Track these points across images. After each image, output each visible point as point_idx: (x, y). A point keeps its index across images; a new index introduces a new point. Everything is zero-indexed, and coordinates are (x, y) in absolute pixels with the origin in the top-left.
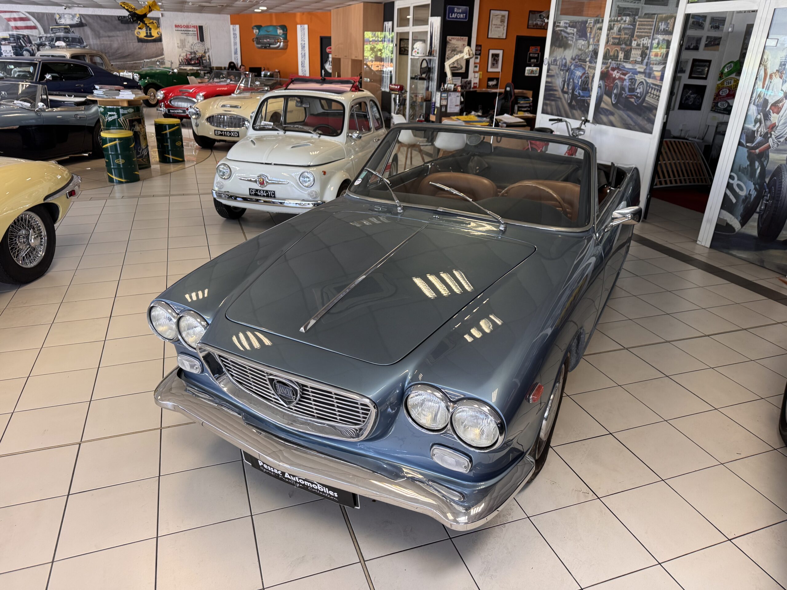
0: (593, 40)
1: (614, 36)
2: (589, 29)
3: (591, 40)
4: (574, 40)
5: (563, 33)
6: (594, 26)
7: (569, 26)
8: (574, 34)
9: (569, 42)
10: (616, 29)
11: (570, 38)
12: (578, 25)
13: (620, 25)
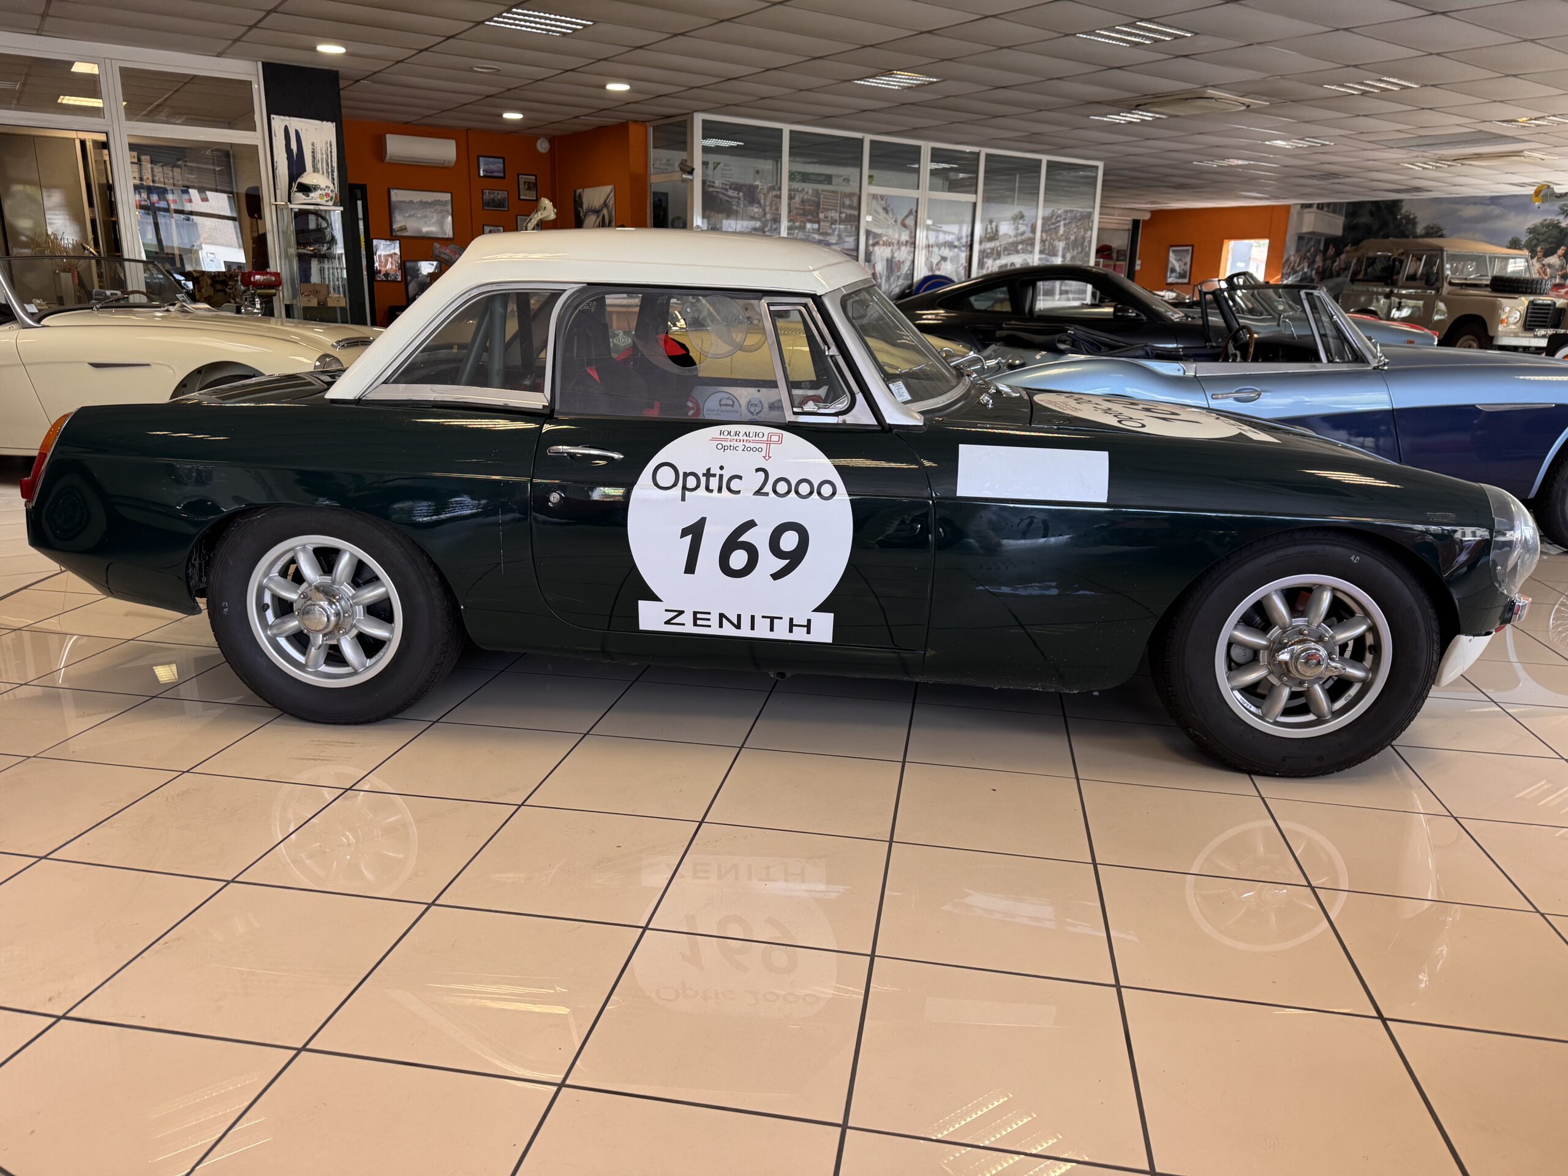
0: (771, 208)
1: (797, 206)
2: (762, 196)
3: (768, 208)
4: (742, 206)
5: (721, 196)
6: (768, 193)
7: (730, 188)
8: (739, 199)
9: (735, 207)
10: (797, 199)
11: (734, 203)
12: (744, 189)
13: (802, 196)
